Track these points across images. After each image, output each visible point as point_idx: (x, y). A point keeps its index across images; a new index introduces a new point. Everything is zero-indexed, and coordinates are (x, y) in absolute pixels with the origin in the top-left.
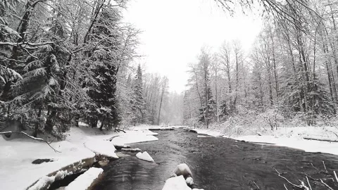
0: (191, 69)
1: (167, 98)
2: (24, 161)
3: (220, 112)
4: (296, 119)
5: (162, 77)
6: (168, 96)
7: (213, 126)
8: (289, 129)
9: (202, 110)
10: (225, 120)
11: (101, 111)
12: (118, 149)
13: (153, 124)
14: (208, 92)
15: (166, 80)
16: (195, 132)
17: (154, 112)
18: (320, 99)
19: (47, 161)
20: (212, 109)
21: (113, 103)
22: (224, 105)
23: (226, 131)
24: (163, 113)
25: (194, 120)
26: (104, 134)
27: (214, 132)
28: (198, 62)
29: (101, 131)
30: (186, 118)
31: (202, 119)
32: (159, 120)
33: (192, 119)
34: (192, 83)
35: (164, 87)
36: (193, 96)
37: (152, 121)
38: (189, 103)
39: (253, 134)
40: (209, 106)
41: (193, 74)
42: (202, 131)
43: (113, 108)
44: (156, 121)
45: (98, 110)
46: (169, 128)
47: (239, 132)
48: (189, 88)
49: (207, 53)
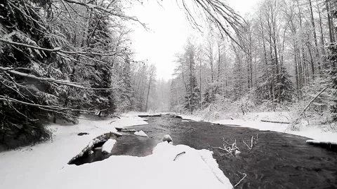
0: (177, 59)
1: (154, 86)
2: (72, 134)
3: (203, 99)
4: (263, 106)
5: (149, 65)
6: (156, 83)
7: (197, 112)
8: (256, 114)
9: (187, 97)
10: (207, 106)
11: (100, 100)
12: (119, 130)
13: (141, 111)
14: (193, 81)
15: (153, 68)
16: (180, 117)
17: (141, 99)
18: (287, 89)
19: (86, 134)
20: (196, 96)
21: (109, 93)
22: (207, 94)
23: (206, 116)
24: (151, 100)
25: (180, 106)
26: (103, 120)
27: (196, 117)
28: (184, 52)
29: (99, 117)
30: (173, 105)
31: (187, 107)
32: (146, 107)
33: (178, 106)
34: (178, 72)
35: (151, 75)
36: (179, 85)
37: (141, 108)
38: (176, 91)
39: (228, 118)
40: (194, 94)
41: (179, 64)
42: (186, 117)
43: (109, 98)
44: (144, 108)
45: (98, 100)
46: (157, 114)
47: (217, 117)
48: (175, 77)
49: (193, 44)
